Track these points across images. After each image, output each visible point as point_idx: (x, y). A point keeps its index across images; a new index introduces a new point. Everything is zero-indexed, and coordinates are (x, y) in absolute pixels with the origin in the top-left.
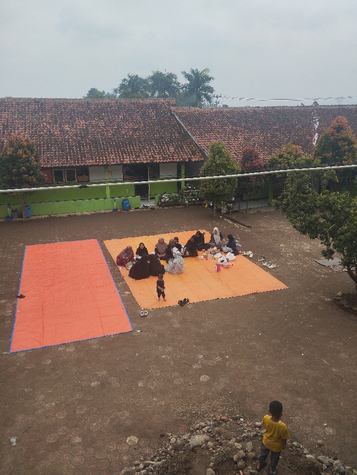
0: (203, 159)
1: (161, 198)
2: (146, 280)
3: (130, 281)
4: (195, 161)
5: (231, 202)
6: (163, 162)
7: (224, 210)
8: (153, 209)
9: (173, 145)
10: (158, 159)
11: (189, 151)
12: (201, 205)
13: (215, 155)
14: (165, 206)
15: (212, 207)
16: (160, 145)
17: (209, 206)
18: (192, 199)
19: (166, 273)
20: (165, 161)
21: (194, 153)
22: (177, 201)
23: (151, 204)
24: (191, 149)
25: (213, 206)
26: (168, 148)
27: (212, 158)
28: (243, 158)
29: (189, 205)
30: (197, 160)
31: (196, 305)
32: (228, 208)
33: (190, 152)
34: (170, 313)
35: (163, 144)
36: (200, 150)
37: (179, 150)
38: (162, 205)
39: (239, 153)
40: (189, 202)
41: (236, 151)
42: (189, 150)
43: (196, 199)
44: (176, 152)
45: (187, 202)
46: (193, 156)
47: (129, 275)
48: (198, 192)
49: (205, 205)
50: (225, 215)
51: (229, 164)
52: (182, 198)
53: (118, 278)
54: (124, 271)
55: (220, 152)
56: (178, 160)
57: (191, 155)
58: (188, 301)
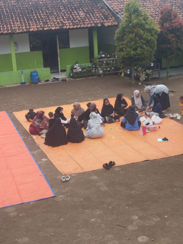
0: (116, 23)
1: (72, 68)
2: (64, 146)
3: (46, 149)
4: (108, 26)
5: (149, 68)
6: (73, 29)
7: (143, 77)
8: (64, 80)
9: (83, 10)
10: (68, 25)
11: (100, 16)
12: (117, 74)
13: (130, 15)
14: (78, 77)
15: (129, 76)
16: (69, 10)
17: (126, 75)
18: (107, 68)
19: (86, 139)
20: (75, 27)
21: (106, 18)
22: (90, 71)
23: (61, 76)
24: (103, 14)
25: (130, 74)
26: (78, 13)
27: (128, 17)
28: (161, 19)
29: (104, 75)
30: (110, 24)
31: (123, 167)
32: (147, 74)
33: (102, 16)
34: (95, 177)
35: (72, 9)
36: (113, 14)
37: (89, 15)
38: (75, 76)
39: (156, 15)
40: (104, 71)
41: (153, 13)
42: (101, 14)
43: (111, 68)
44: (87, 17)
45: (101, 72)
46: (105, 21)
47: (44, 143)
48: (113, 60)
49: (121, 74)
50: (145, 82)
51: (147, 23)
52: (96, 67)
53: (32, 146)
54: (40, 140)
55: (136, 11)
56: (89, 25)
57: (103, 20)
58: (114, 164)
